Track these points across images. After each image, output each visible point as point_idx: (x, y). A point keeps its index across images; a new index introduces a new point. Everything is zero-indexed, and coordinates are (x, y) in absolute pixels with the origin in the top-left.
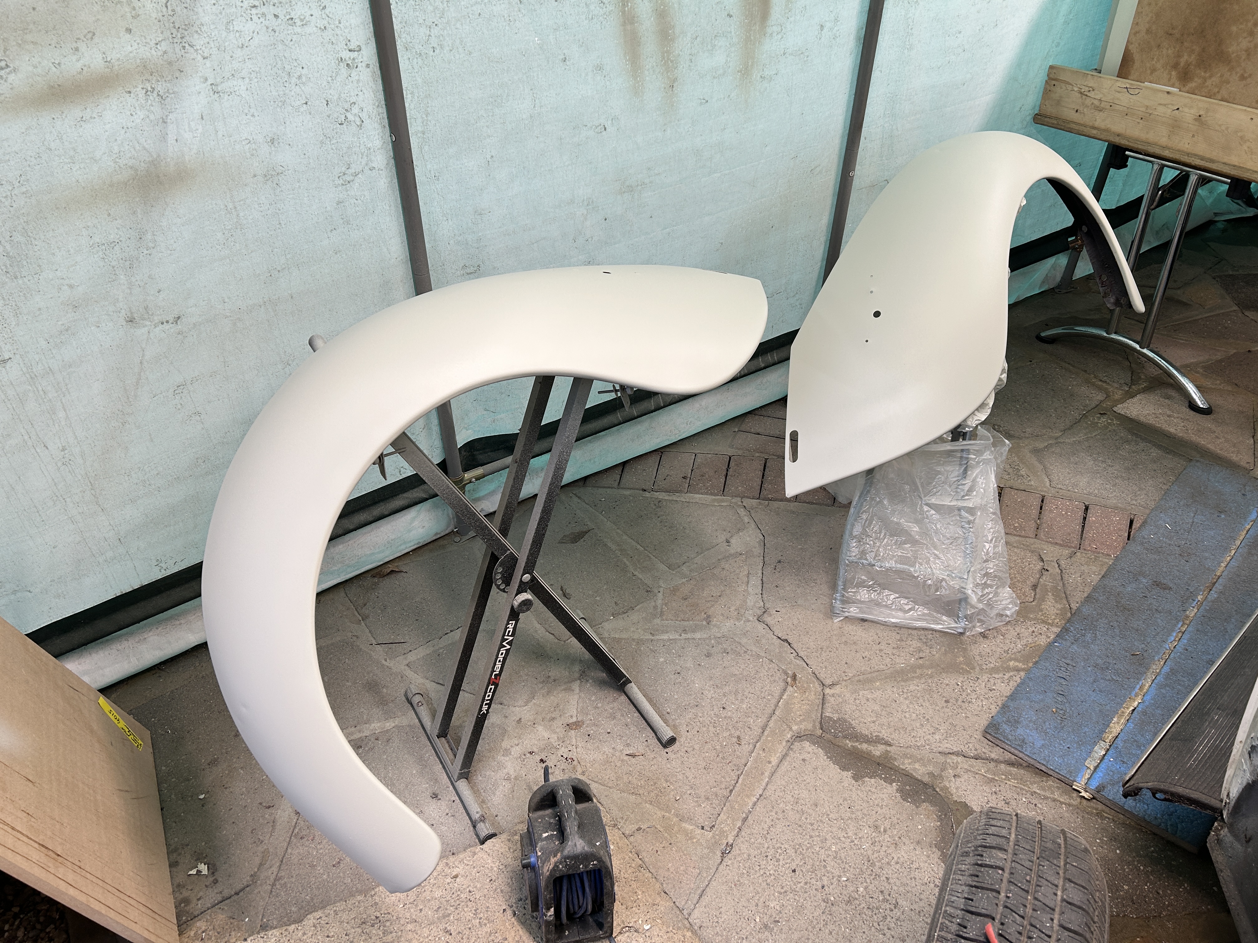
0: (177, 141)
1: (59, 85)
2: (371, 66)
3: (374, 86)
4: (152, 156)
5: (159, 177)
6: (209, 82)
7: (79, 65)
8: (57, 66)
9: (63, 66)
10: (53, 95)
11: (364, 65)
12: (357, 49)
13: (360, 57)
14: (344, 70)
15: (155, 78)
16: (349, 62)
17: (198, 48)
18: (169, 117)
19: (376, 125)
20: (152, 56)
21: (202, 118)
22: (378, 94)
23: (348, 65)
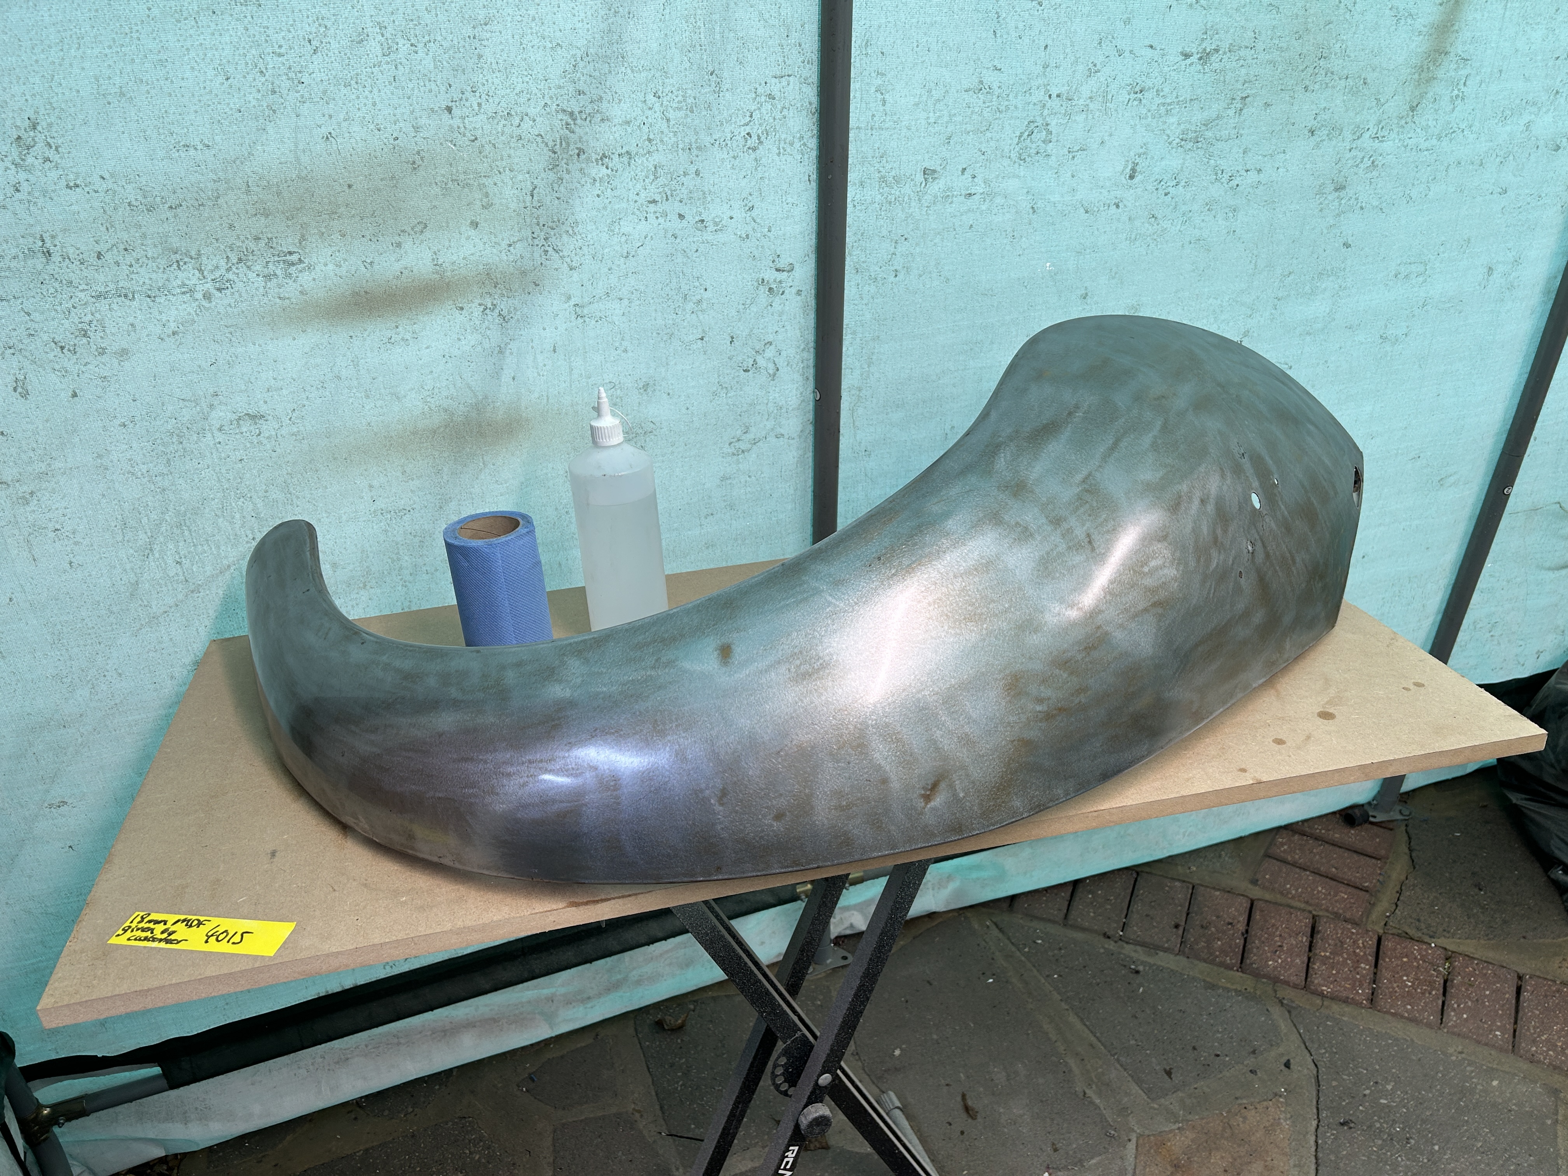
0: (514, 379)
1: (366, 292)
2: (803, 294)
3: (802, 321)
4: (476, 396)
5: (480, 426)
6: (572, 303)
7: (397, 267)
8: (368, 266)
9: (376, 267)
10: (355, 305)
11: (794, 290)
12: (788, 269)
13: (790, 280)
14: (763, 295)
15: (499, 291)
16: (773, 286)
17: (566, 254)
18: (509, 346)
19: (797, 377)
20: (501, 260)
21: (555, 351)
22: (807, 332)
23: (770, 289)
